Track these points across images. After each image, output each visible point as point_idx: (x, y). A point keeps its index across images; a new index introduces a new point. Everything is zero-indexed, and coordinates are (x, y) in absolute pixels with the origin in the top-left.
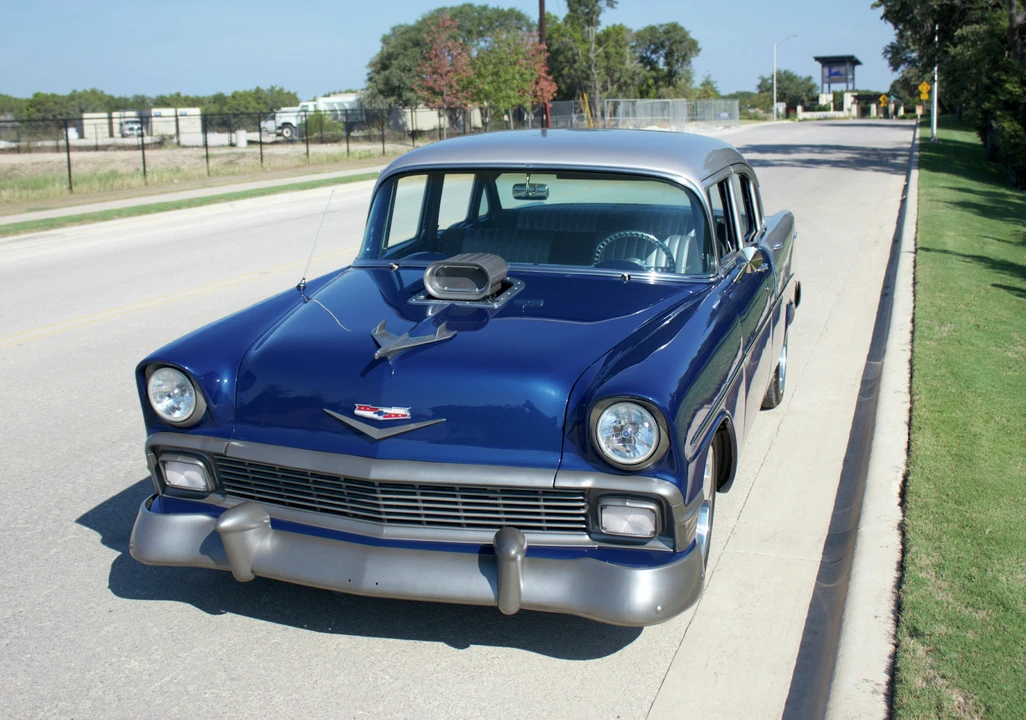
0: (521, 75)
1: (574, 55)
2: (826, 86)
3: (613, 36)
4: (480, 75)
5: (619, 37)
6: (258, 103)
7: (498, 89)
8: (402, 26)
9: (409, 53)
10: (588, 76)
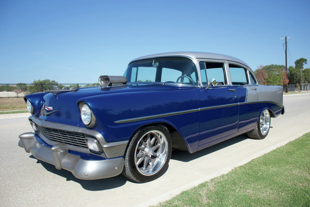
1: (297, 75)
5: (308, 71)
10: (300, 79)
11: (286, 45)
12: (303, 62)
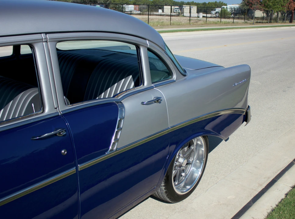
6: (215, 6)
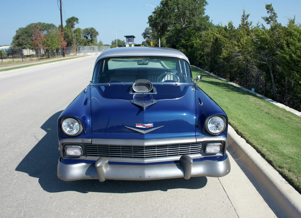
0: (58, 40)
1: (68, 35)
2: (127, 43)
3: (78, 30)
4: (48, 40)
5: (79, 31)
7: (53, 44)
8: (22, 28)
9: (24, 35)
10: (72, 40)
11: (61, 2)
12: (75, 21)
